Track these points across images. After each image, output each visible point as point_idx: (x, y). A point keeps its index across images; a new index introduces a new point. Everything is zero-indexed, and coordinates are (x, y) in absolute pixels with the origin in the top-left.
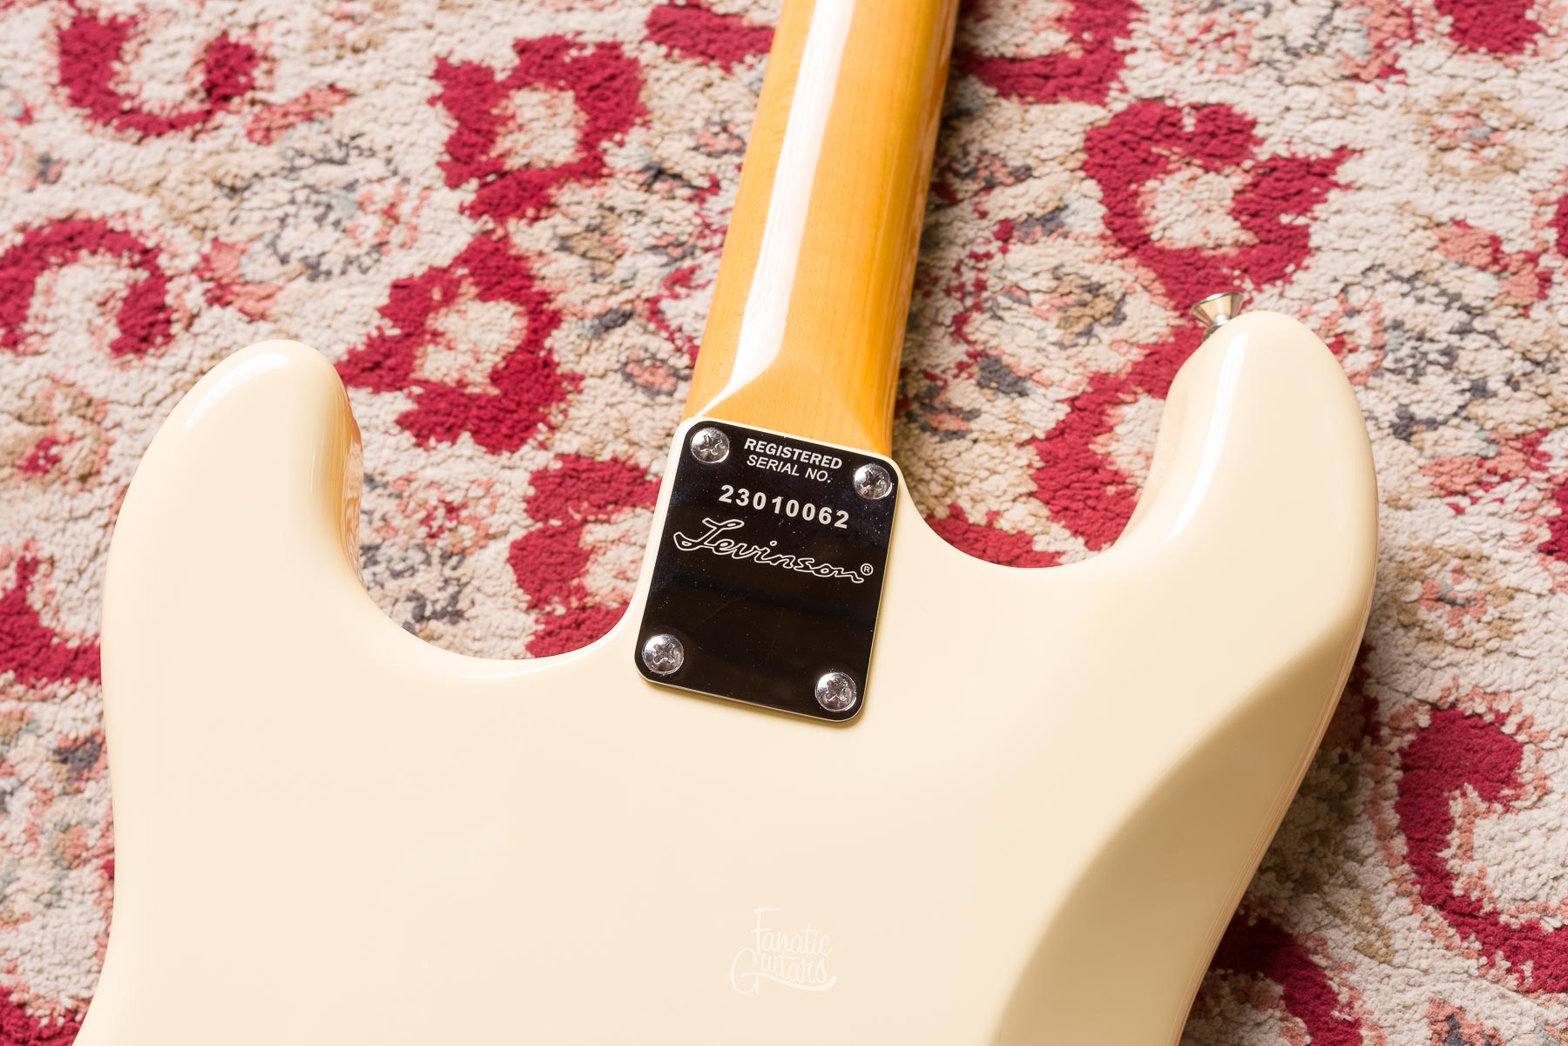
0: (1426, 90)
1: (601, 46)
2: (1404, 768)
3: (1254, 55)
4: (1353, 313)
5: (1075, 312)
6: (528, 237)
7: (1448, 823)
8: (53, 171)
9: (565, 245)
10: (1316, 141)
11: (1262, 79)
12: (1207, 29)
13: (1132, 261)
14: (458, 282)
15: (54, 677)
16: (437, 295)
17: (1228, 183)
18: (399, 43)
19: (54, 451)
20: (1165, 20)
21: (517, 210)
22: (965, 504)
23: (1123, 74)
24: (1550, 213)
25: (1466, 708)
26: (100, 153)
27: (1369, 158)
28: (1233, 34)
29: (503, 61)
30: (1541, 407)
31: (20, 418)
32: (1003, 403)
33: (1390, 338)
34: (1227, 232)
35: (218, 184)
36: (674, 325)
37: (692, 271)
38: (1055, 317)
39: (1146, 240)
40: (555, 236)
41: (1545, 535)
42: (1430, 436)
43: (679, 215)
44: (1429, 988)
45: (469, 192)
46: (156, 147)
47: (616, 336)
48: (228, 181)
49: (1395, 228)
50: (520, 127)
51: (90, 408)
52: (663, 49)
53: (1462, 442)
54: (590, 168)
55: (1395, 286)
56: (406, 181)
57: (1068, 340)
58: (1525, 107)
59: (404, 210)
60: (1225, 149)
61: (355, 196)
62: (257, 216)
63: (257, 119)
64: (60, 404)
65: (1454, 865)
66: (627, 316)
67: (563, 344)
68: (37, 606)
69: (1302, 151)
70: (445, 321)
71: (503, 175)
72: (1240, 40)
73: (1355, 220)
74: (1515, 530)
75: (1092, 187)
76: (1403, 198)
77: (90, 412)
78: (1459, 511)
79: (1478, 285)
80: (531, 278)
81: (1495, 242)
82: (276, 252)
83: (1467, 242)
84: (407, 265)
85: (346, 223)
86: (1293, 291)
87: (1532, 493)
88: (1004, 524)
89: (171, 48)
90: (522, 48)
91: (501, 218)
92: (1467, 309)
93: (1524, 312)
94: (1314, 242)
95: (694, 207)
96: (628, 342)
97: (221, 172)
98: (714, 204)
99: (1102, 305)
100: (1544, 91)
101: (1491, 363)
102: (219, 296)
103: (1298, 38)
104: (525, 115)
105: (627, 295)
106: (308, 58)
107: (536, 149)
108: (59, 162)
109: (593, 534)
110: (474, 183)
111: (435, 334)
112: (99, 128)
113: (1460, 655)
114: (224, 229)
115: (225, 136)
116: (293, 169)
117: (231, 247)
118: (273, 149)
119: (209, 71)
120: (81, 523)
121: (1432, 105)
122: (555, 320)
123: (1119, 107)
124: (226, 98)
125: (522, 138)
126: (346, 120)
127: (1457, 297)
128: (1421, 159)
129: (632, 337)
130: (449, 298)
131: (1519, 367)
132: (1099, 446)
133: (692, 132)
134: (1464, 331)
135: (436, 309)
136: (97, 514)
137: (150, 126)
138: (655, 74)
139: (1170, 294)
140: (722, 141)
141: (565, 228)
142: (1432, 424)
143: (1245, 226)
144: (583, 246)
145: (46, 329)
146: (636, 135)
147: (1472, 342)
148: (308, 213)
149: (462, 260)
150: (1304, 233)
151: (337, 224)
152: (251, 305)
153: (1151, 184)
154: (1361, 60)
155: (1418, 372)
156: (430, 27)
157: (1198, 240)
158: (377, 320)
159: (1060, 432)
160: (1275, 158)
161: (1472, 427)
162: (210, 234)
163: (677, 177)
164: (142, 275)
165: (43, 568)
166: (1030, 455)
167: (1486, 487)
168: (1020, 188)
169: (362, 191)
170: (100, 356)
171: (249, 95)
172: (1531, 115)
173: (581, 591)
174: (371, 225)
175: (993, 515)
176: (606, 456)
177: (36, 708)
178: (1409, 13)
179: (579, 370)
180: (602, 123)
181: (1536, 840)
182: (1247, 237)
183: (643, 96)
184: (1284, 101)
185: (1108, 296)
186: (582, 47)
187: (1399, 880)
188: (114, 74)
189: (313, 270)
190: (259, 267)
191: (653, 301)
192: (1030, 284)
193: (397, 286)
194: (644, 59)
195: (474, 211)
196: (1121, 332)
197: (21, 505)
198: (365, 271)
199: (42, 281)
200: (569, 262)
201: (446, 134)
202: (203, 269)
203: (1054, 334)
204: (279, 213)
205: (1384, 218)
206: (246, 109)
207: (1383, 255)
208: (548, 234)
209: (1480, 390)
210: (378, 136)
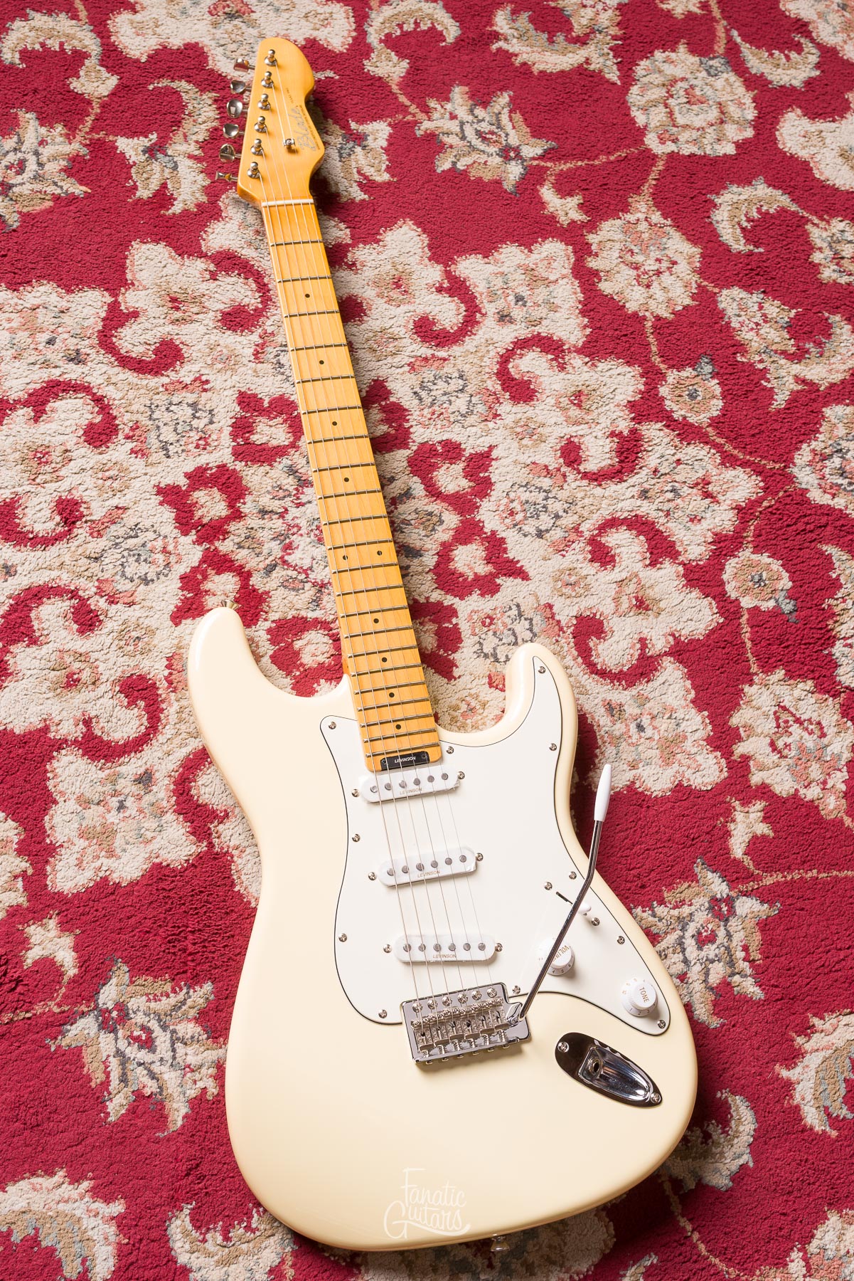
0: (509, 420)
1: (218, 467)
2: (574, 637)
3: (452, 420)
4: (512, 501)
5: (428, 523)
6: (225, 546)
7: (591, 649)
8: (13, 569)
9: (240, 546)
10: (480, 445)
11: (457, 428)
12: (433, 414)
13: (438, 501)
14: (206, 570)
15: (120, 756)
16: (199, 577)
17: (459, 467)
18: (136, 484)
19: (75, 677)
20: (418, 413)
21: (215, 537)
22: (418, 598)
23: (411, 436)
24: (559, 453)
25: (584, 615)
26: (29, 558)
27: (500, 447)
28: (442, 414)
29: (183, 482)
30: (576, 517)
31: (53, 670)
32: (416, 561)
33: (526, 506)
34: (465, 484)
35: (89, 558)
36: (293, 564)
37: (291, 543)
38: (421, 527)
39: (441, 493)
40: (235, 544)
41: (589, 556)
42: (548, 535)
43: (278, 524)
44: (601, 697)
45: (193, 536)
46: (53, 550)
47: (274, 574)
48: (93, 555)
49: (516, 470)
50: (202, 506)
51: (81, 657)
52: (243, 463)
53: (557, 534)
54: (237, 515)
55: (522, 489)
56: (165, 537)
57: (428, 533)
58: (540, 419)
59: (170, 548)
60: (454, 455)
61: (147, 548)
62: (111, 566)
63: (91, 528)
64: (68, 659)
65: (596, 661)
66: (275, 566)
67: (256, 581)
68: (99, 734)
69: (479, 450)
70: (208, 585)
71: (203, 526)
72: (445, 415)
73: (502, 470)
74: (581, 557)
75: (416, 479)
76: (514, 459)
77: (83, 659)
78: (564, 556)
79: (546, 482)
80: (233, 561)
81: (546, 467)
82: (126, 578)
83: (538, 469)
84: (183, 569)
85: (149, 560)
86: (492, 499)
87: (582, 545)
88: (432, 600)
89: (38, 508)
90: (187, 475)
91: (211, 542)
92: (545, 491)
93: (562, 487)
94: (493, 480)
95: (281, 521)
96: (280, 575)
97: (88, 553)
98: (289, 517)
99: (435, 519)
100: (545, 412)
101: (557, 507)
102: (112, 601)
103: (464, 410)
104: (202, 501)
105: (271, 558)
106: (101, 499)
107: (212, 513)
108: (12, 566)
109: (298, 645)
110: (194, 532)
111: (206, 591)
112: (23, 548)
113: (578, 599)
114: (100, 575)
115: (81, 539)
116: (117, 544)
117: (107, 580)
118: (104, 538)
119: (60, 514)
120: (101, 700)
121: (512, 425)
122: (249, 574)
123: (415, 448)
124: (74, 523)
125: (205, 510)
126: (130, 519)
127: (541, 488)
128: (515, 444)
129: (279, 573)
130: (205, 577)
131: (566, 506)
132: (452, 566)
133: (268, 492)
134: (546, 498)
135: (202, 582)
136: (106, 695)
137: (46, 541)
138: (245, 473)
139: (455, 509)
140: (281, 494)
141: (237, 540)
142: (547, 531)
143: (470, 481)
144: (247, 545)
145: (45, 632)
146: (248, 499)
147: (550, 501)
148: (132, 559)
149: (202, 561)
150: (488, 478)
151: (145, 560)
152: (126, 600)
153: (435, 473)
154: (486, 414)
155: (538, 516)
156: (146, 474)
157: (457, 489)
158: (180, 593)
159: (438, 565)
160: (471, 454)
161: (558, 529)
162: (95, 578)
163: (272, 512)
164: (74, 602)
165: (94, 720)
166: (430, 576)
167: (569, 546)
168: (393, 485)
169: (149, 545)
170: (75, 637)
171: (84, 519)
172: (543, 421)
173: (302, 664)
174: (160, 558)
175: (427, 598)
176: (290, 617)
177: (118, 769)
178: (495, 393)
179: (267, 589)
180: (233, 496)
181: (615, 646)
182: (472, 484)
183: (244, 482)
184: (467, 434)
185: (436, 515)
186: (211, 469)
187: (583, 670)
188: (18, 525)
189: (146, 581)
190: (123, 586)
191: (282, 558)
192: (409, 518)
193: (182, 578)
194: (238, 468)
195: (199, 542)
196: (444, 526)
197: (71, 701)
198: (167, 576)
199: (33, 615)
200: (244, 552)
201: (173, 515)
202: (100, 592)
203: (423, 533)
204: (119, 562)
205: (511, 467)
206: (85, 525)
207: (515, 480)
208: (231, 543)
209: (557, 517)
210: (147, 523)
